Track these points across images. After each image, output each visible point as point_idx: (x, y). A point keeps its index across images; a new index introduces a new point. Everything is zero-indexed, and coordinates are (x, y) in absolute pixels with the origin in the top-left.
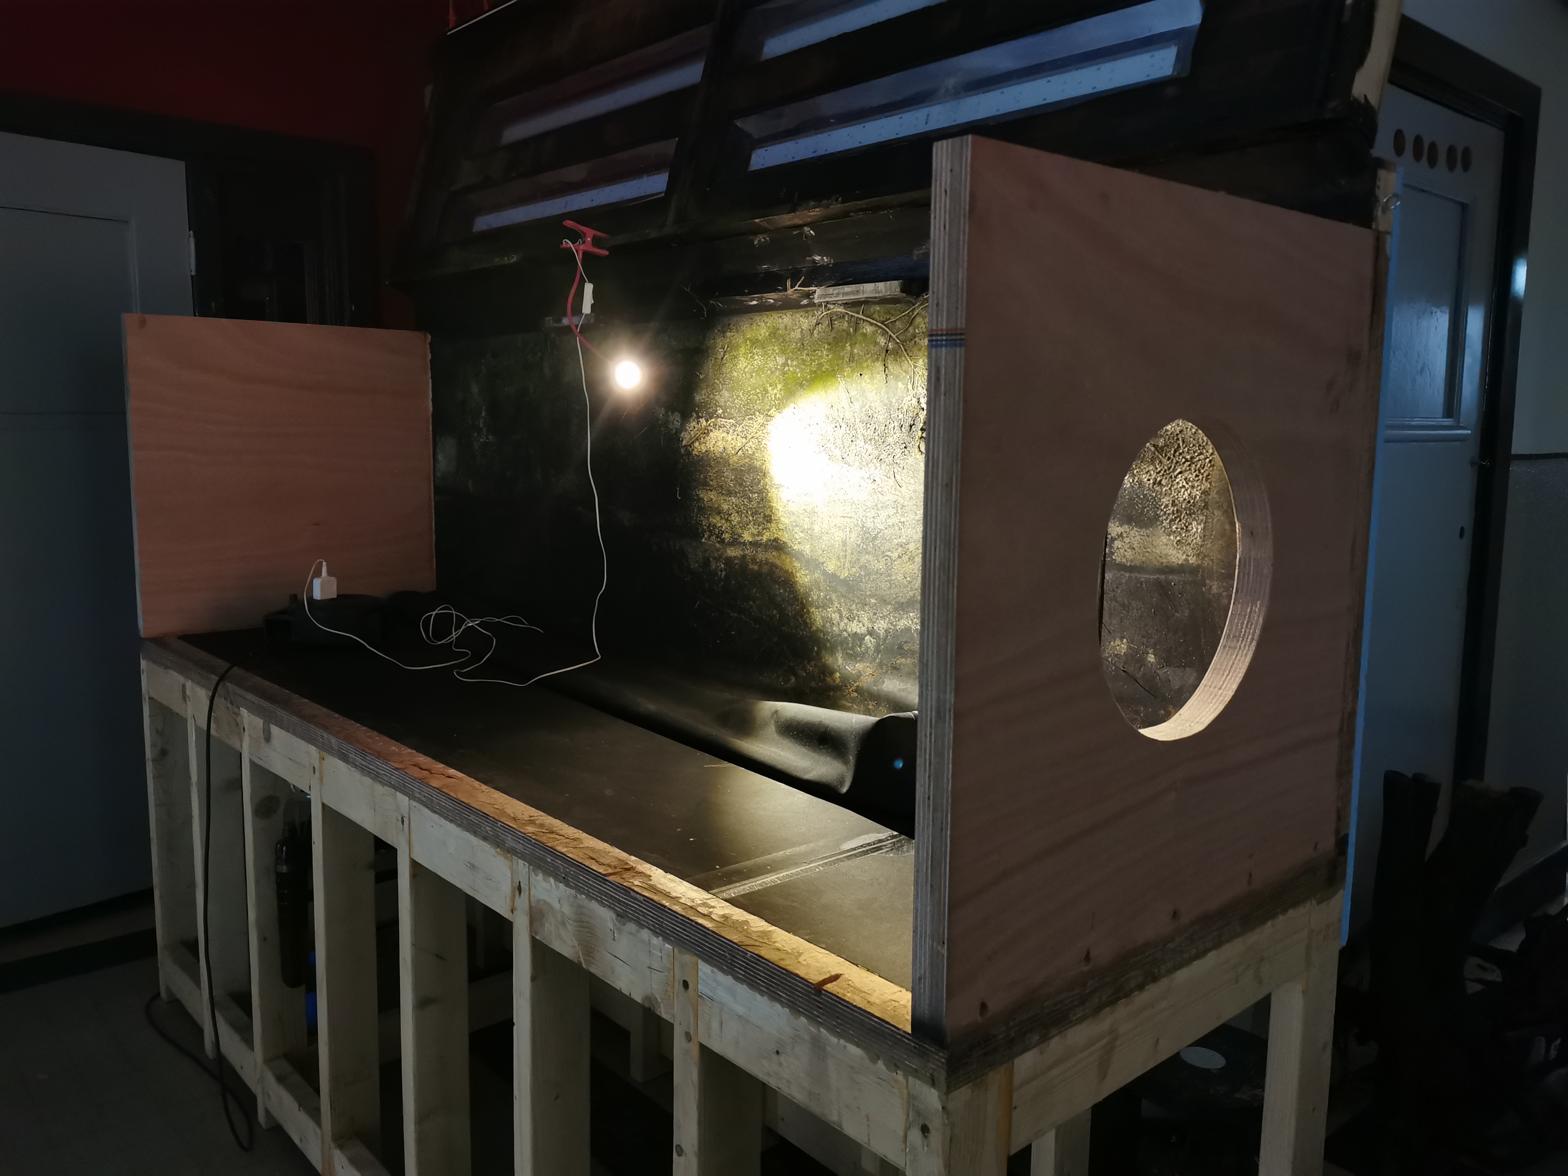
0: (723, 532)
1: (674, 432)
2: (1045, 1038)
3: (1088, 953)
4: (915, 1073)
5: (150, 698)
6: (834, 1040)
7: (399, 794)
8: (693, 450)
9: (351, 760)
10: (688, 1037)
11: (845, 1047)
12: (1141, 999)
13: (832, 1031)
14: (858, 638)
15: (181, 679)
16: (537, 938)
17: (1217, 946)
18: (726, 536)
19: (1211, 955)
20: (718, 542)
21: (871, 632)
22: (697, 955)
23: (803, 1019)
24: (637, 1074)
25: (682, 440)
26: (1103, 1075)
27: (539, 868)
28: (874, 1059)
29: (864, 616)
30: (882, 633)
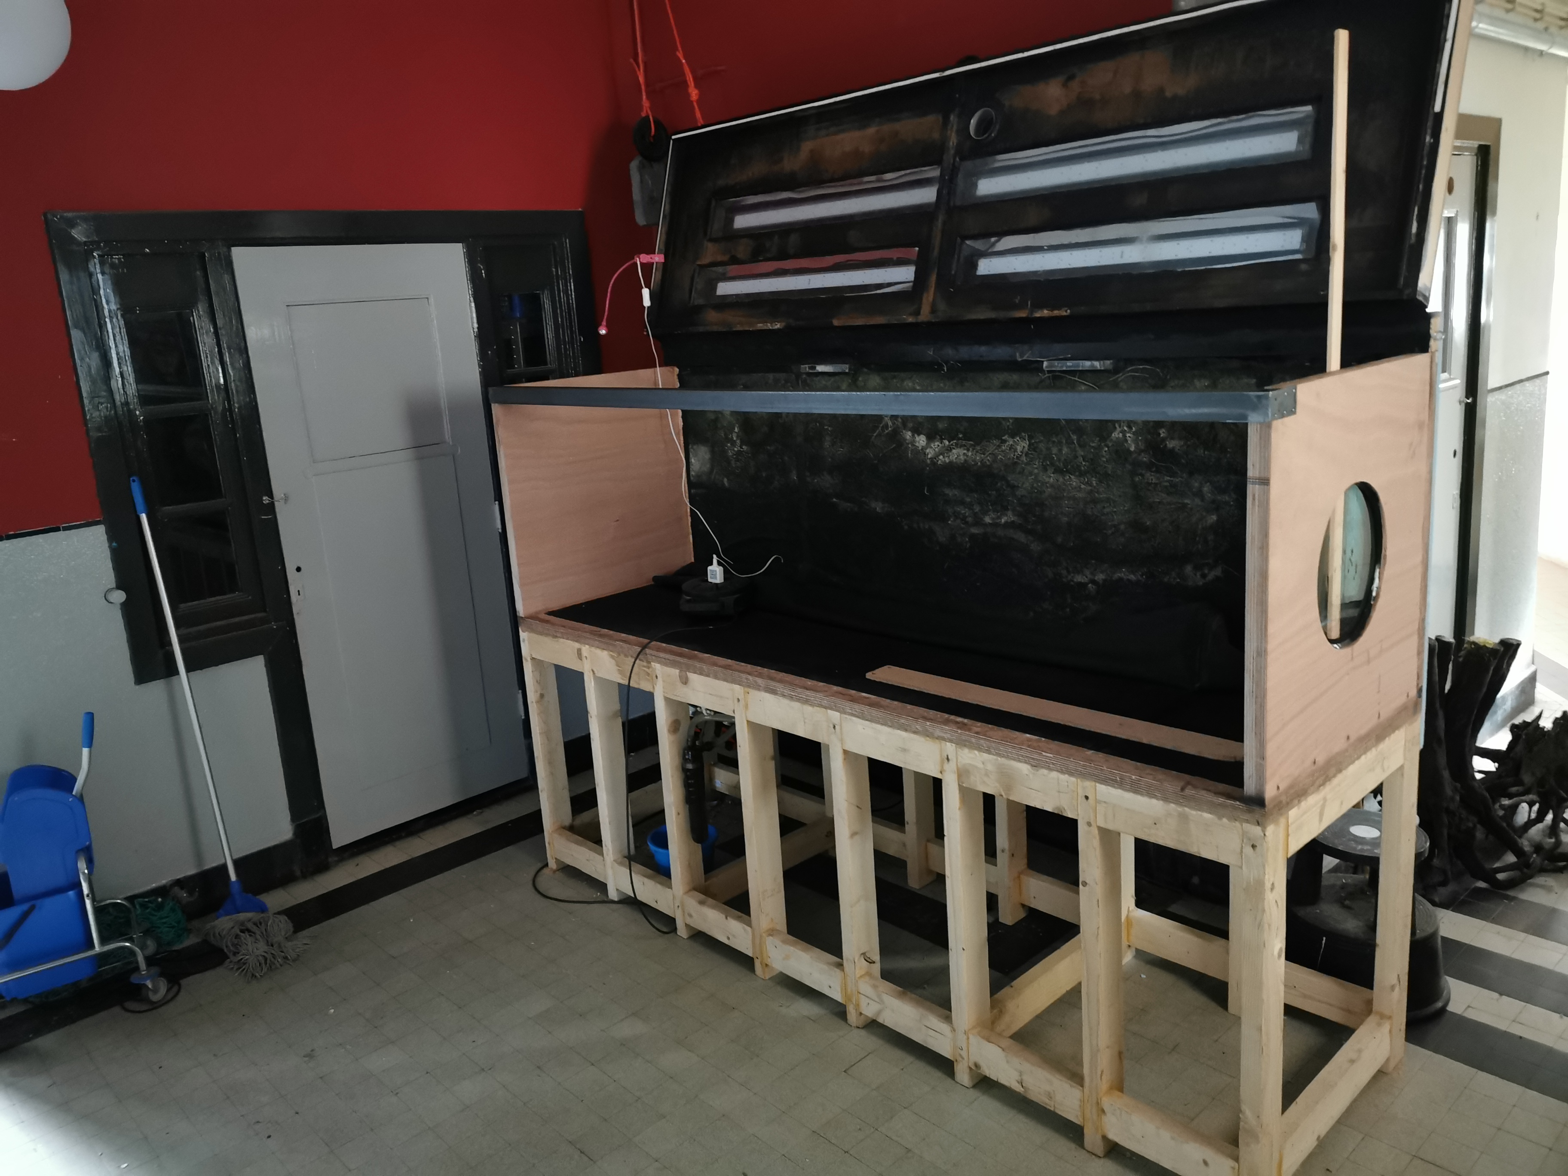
0: (967, 517)
1: (920, 448)
2: (1299, 802)
3: (1315, 760)
4: (1247, 821)
5: (533, 659)
6: (1194, 812)
7: (829, 711)
8: (938, 461)
9: (779, 692)
10: (1089, 824)
11: (1201, 815)
12: (1335, 781)
13: (1190, 808)
14: (1083, 585)
15: (577, 645)
16: (964, 785)
17: (1365, 753)
18: (970, 519)
19: (1363, 757)
20: (963, 524)
21: (1093, 582)
22: (1095, 781)
23: (1173, 805)
24: (914, 882)
25: (928, 454)
26: (1321, 820)
27: (965, 746)
28: (1220, 818)
29: (1087, 572)
30: (1101, 582)
